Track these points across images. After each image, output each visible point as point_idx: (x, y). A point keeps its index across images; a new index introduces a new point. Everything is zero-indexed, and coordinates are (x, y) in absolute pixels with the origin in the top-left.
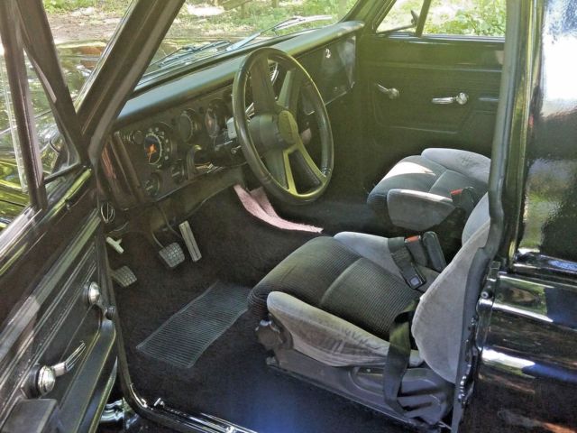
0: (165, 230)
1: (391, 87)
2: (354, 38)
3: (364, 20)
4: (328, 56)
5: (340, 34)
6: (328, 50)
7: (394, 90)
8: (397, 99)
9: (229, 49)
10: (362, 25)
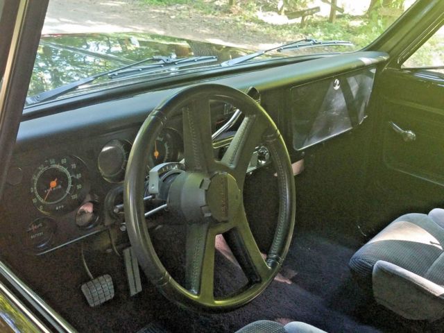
0: (109, 251)
1: (408, 129)
2: (373, 71)
3: (389, 52)
4: (337, 88)
5: (355, 65)
6: (337, 81)
7: (410, 132)
8: (411, 142)
9: (224, 64)
10: (385, 58)
